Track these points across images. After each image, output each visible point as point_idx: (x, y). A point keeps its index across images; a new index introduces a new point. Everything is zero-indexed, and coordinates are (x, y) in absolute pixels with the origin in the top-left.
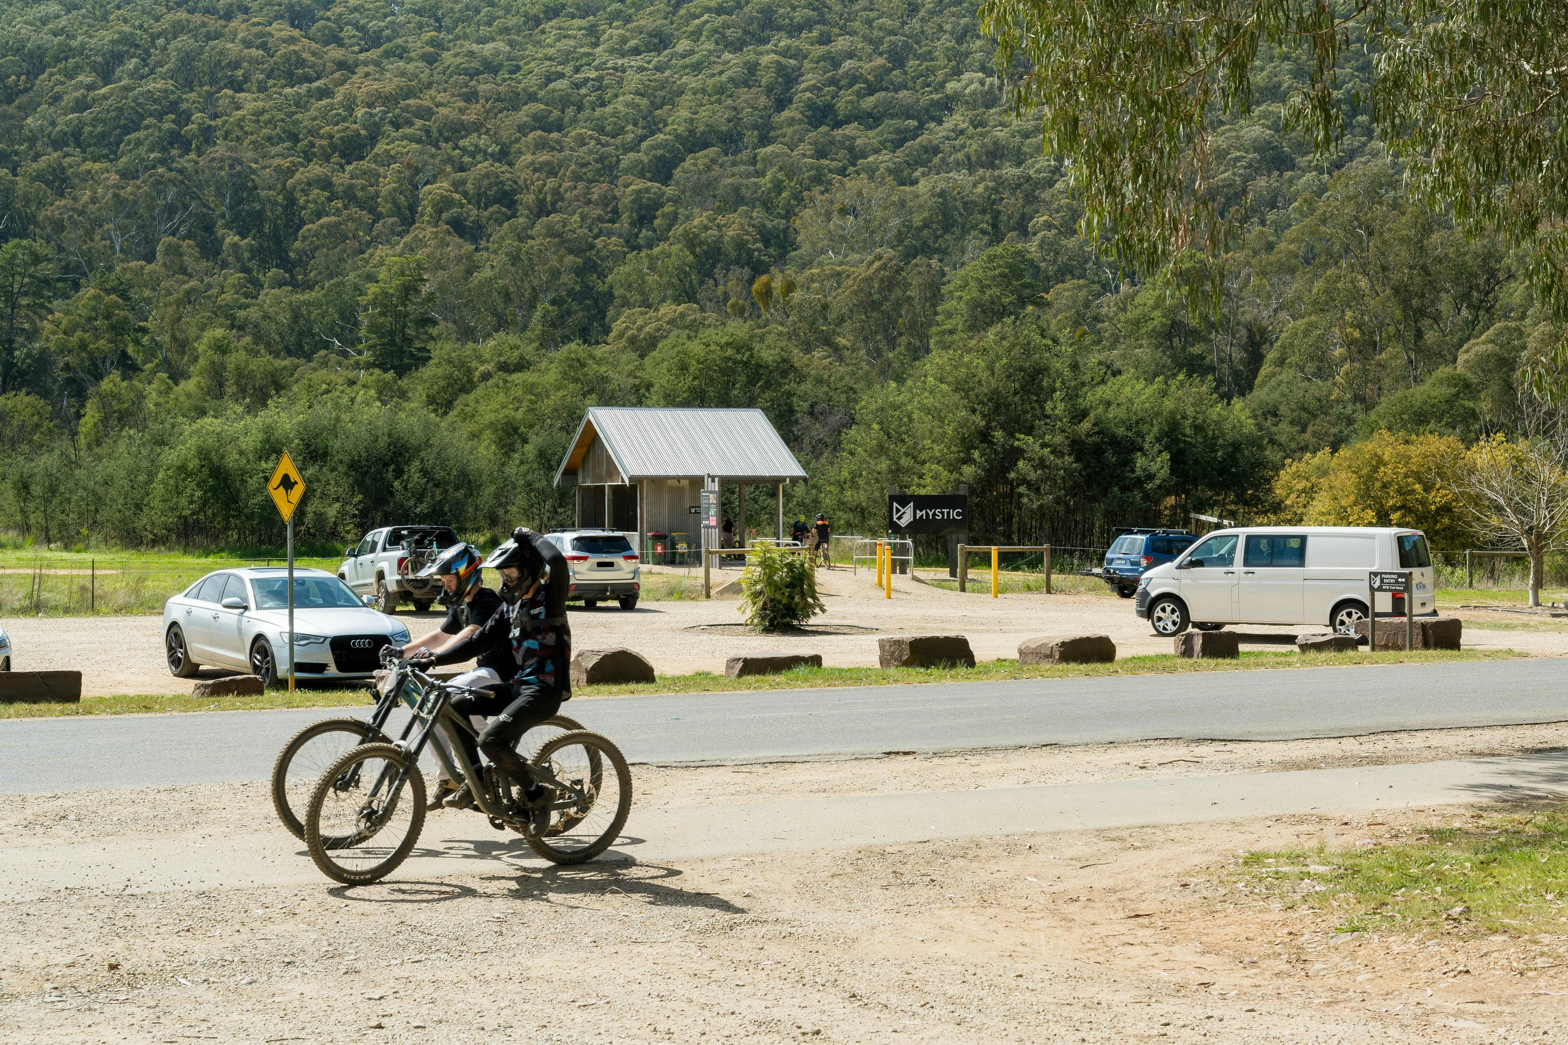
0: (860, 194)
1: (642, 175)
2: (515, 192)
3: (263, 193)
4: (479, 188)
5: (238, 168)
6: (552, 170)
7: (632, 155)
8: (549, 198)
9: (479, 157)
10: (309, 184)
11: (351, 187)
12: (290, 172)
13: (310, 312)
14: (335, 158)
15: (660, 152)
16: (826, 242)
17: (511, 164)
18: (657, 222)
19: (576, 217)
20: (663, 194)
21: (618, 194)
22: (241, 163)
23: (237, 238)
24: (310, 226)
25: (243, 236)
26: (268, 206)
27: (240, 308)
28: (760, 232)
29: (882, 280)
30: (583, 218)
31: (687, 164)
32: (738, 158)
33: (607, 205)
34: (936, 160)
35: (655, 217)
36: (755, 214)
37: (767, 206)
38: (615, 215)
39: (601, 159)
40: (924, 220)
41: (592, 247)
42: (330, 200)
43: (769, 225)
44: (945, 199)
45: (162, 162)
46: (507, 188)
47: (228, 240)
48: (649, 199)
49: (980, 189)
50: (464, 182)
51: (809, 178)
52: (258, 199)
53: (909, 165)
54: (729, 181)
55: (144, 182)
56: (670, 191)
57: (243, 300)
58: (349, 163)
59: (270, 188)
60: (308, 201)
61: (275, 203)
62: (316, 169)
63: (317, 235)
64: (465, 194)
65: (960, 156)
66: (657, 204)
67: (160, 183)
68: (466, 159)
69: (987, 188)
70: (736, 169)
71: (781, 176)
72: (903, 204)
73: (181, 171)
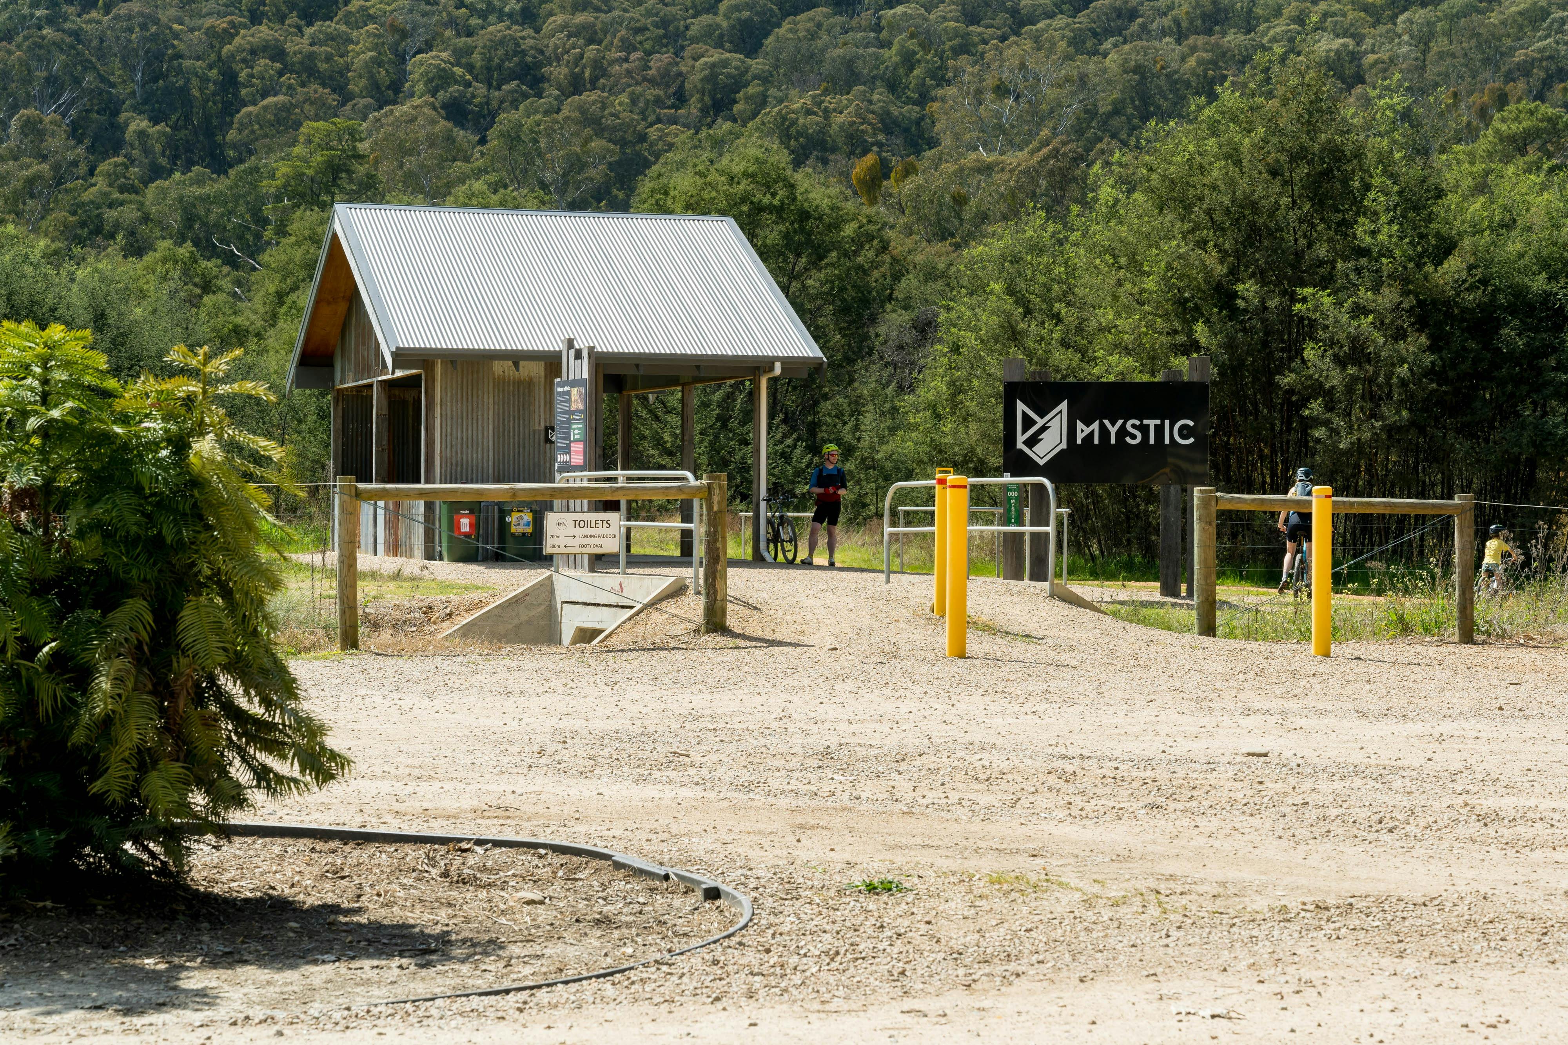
0: (1022, 66)
1: (719, 45)
2: (538, 65)
3: (187, 63)
4: (490, 60)
5: (154, 29)
6: (592, 36)
7: (705, 19)
8: (587, 73)
9: (491, 18)
10: (253, 52)
11: (311, 56)
12: (228, 35)
13: (209, 211)
14: (293, 19)
15: (746, 14)
16: (975, 134)
17: (538, 31)
18: (737, 108)
19: (624, 98)
20: (747, 70)
21: (684, 69)
22: (156, 22)
23: (144, 124)
24: (251, 108)
25: (155, 121)
26: (195, 81)
27: (110, 206)
28: (882, 121)
29: (1051, 173)
30: (634, 101)
31: (784, 30)
32: (854, 23)
33: (668, 85)
34: (1134, 27)
35: (735, 102)
36: (876, 97)
37: (893, 86)
38: (681, 98)
39: (664, 23)
40: (1114, 103)
41: (643, 138)
42: (281, 74)
43: (895, 111)
44: (1143, 77)
45: (50, 21)
46: (529, 59)
47: (132, 127)
48: (729, 76)
49: (1192, 62)
50: (469, 51)
51: (953, 49)
52: (179, 71)
53: (1095, 34)
54: (840, 51)
55: (19, 46)
56: (757, 65)
57: (116, 195)
58: (310, 24)
59: (198, 58)
60: (252, 76)
61: (204, 79)
62: (264, 32)
63: (258, 119)
64: (470, 68)
65: (1166, 21)
66: (738, 84)
67: (40, 47)
68: (474, 21)
69: (1200, 62)
70: (850, 36)
71: (912, 45)
72: (1083, 79)
73: (76, 34)
